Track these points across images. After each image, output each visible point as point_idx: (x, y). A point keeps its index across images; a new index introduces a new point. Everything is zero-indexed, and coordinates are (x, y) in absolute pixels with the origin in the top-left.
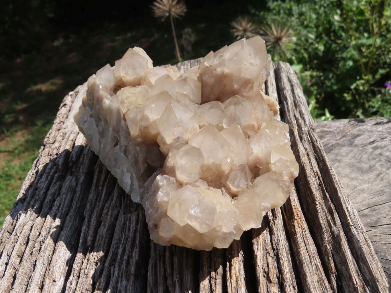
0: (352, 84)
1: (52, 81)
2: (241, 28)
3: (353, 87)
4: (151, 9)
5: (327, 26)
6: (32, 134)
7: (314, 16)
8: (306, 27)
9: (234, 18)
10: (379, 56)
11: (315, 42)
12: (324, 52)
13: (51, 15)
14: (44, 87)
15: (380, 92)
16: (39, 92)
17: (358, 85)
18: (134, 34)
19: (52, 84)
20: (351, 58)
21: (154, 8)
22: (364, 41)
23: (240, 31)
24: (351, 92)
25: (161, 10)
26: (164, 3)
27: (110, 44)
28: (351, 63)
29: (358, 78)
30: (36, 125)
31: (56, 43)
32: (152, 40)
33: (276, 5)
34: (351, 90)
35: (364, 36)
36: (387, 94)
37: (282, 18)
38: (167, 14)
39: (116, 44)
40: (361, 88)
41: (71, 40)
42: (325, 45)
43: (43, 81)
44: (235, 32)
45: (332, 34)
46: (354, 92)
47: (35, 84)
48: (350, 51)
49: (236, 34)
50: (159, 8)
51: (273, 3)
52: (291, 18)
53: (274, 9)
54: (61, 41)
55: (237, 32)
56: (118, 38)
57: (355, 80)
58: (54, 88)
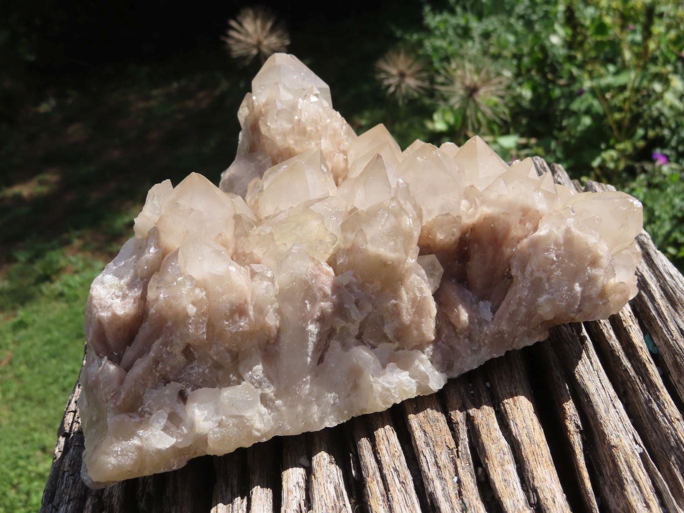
0: (593, 159)
1: (41, 177)
2: (394, 71)
3: (596, 163)
4: (225, 43)
5: (540, 56)
6: (10, 278)
7: (511, 38)
8: (496, 57)
9: (380, 53)
10: (638, 104)
11: (514, 85)
12: (532, 101)
13: (31, 58)
14: (25, 190)
15: (644, 171)
16: (18, 199)
17: (604, 161)
18: (183, 83)
19: (41, 183)
20: (588, 111)
21: (230, 42)
22: (609, 80)
23: (393, 76)
24: (592, 174)
25: (242, 45)
26: (247, 31)
27: (142, 105)
28: (587, 121)
29: (603, 146)
30: (15, 261)
31: (44, 108)
32: (217, 92)
33: (440, 22)
34: (592, 169)
35: (608, 71)
36: (657, 173)
37: (451, 43)
38: (255, 52)
39: (153, 103)
40: (611, 165)
41: (70, 101)
42: (534, 89)
43: (24, 178)
44: (383, 79)
45: (547, 69)
46: (598, 172)
47: (10, 184)
48: (587, 99)
49: (386, 83)
50: (238, 41)
51: (434, 17)
52: (466, 41)
53: (437, 28)
54: (53, 102)
55: (387, 78)
56: (155, 92)
57: (599, 151)
58: (43, 190)
